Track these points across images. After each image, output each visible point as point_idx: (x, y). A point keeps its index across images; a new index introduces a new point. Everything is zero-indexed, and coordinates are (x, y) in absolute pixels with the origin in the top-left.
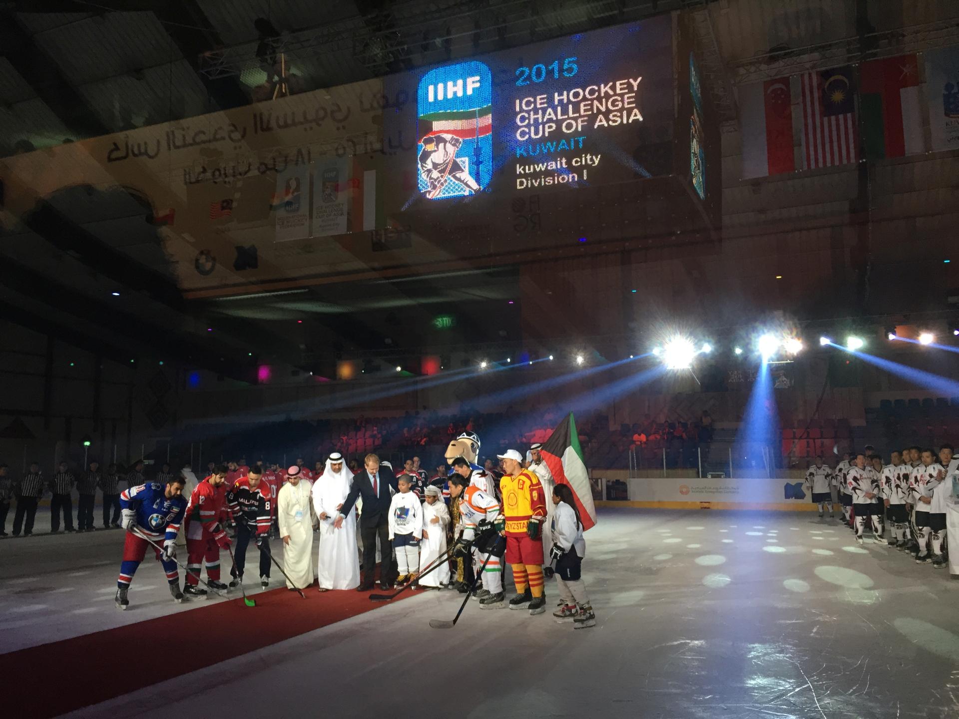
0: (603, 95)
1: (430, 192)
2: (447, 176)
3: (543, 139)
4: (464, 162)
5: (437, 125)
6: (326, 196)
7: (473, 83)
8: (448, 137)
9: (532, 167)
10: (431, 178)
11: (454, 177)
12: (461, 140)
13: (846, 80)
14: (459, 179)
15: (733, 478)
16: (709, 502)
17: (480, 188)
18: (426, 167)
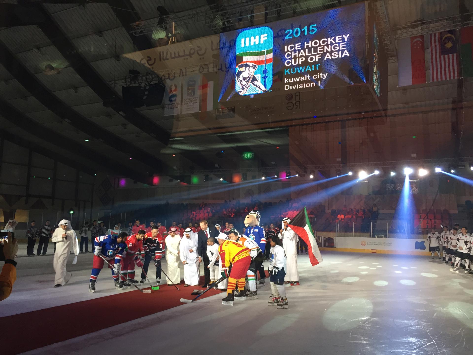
0: (329, 43)
1: (241, 91)
2: (250, 83)
3: (299, 65)
4: (258, 77)
5: (245, 59)
6: (189, 94)
7: (264, 37)
8: (251, 64)
9: (292, 79)
10: (242, 85)
11: (253, 84)
12: (257, 66)
13: (453, 36)
14: (255, 85)
15: (389, 238)
16: (376, 250)
17: (266, 90)
18: (239, 79)
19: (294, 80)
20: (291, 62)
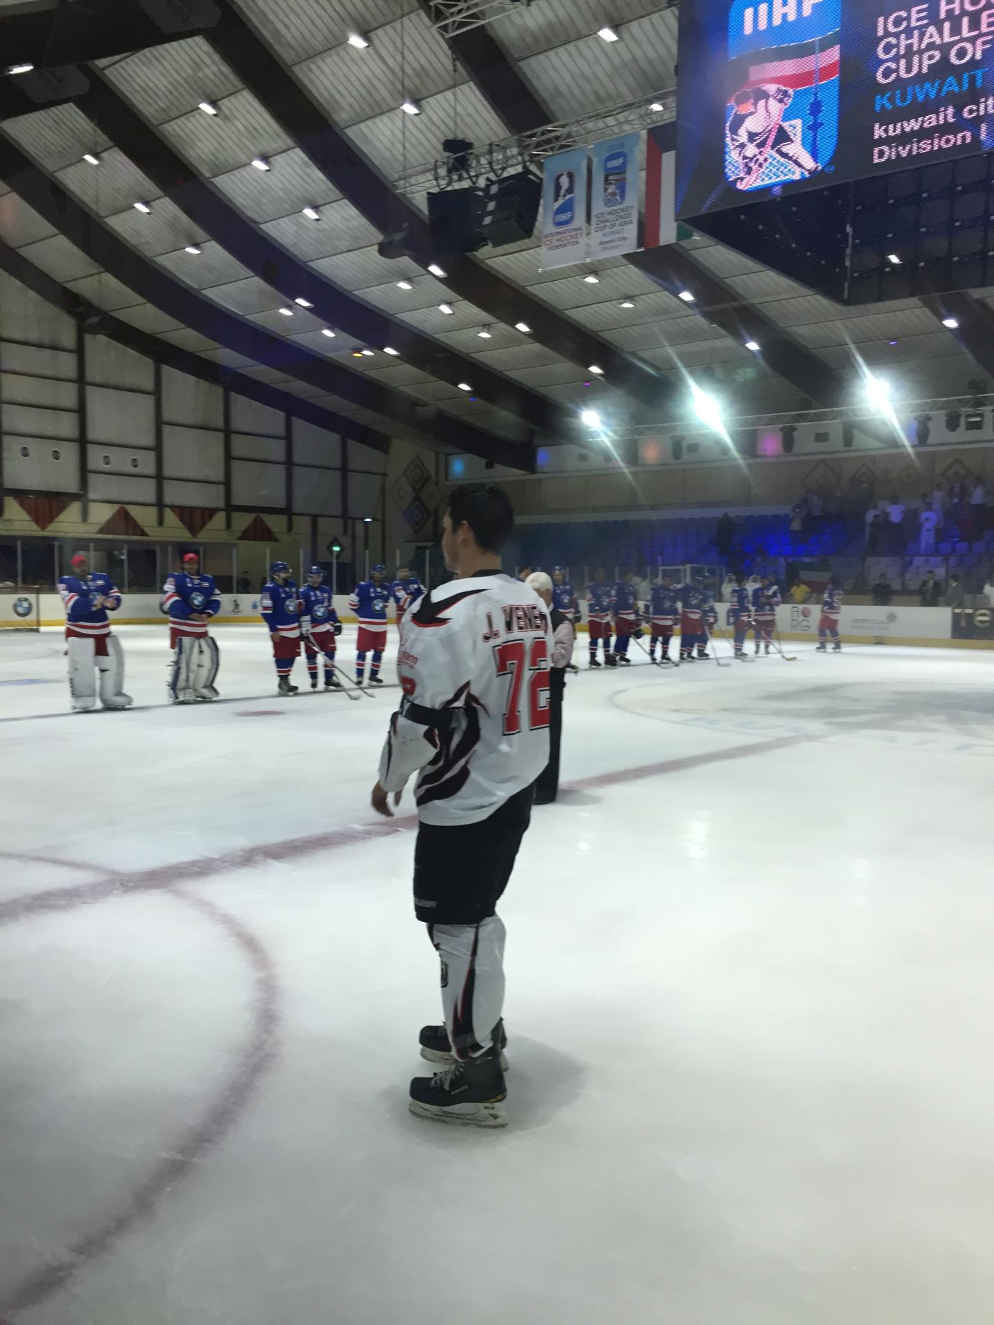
1: (742, 179)
2: (769, 152)
4: (794, 128)
5: (756, 72)
6: (609, 197)
8: (772, 88)
9: (899, 125)
10: (745, 158)
11: (780, 152)
12: (791, 91)
14: (785, 155)
18: (738, 141)
19: (903, 128)
20: (897, 70)
